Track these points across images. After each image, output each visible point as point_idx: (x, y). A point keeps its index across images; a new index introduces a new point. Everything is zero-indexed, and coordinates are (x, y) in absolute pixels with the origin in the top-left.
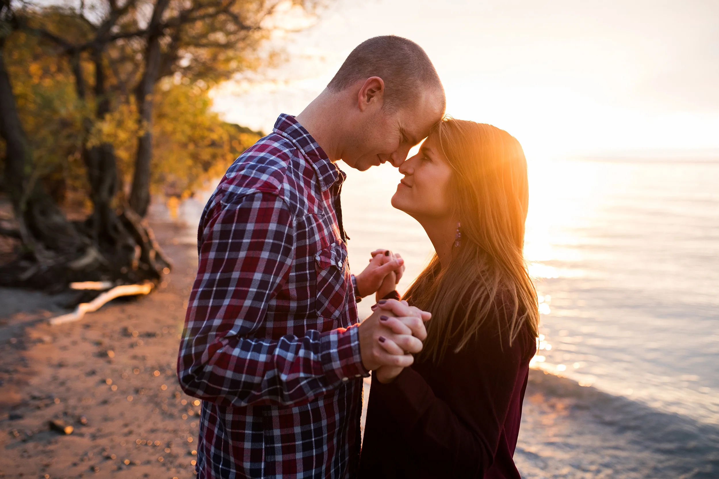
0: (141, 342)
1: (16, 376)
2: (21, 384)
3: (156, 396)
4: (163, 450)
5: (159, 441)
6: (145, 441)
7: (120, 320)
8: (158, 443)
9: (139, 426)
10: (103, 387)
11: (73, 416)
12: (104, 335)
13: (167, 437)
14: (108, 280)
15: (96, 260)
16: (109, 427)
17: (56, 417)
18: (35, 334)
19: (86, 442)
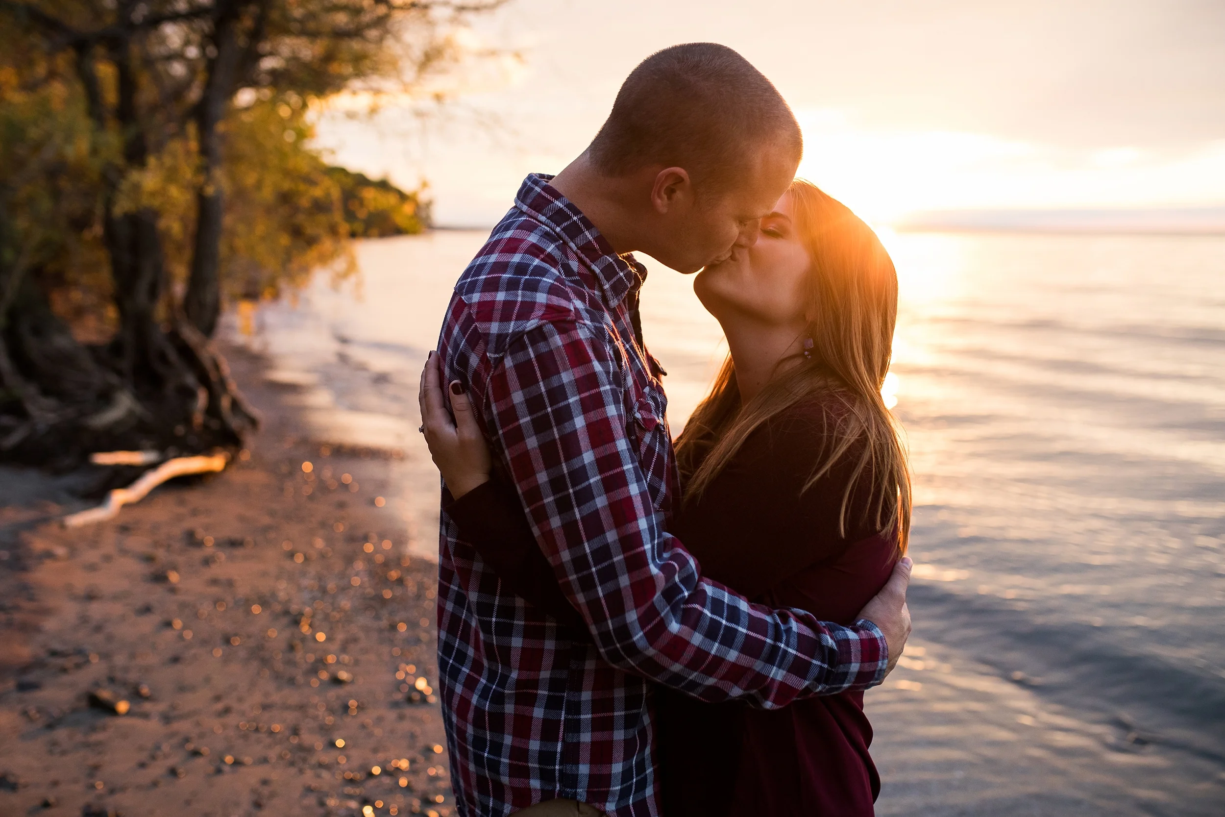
0: (222, 555)
1: (18, 617)
2: (28, 629)
3: (261, 647)
4: (288, 739)
5: (278, 726)
6: (255, 724)
7: (179, 518)
8: (277, 727)
9: (240, 700)
10: (169, 635)
11: (125, 684)
12: (156, 544)
13: (291, 717)
14: (154, 448)
15: (131, 413)
16: (189, 702)
17: (97, 684)
18: (39, 544)
19: (154, 726)
